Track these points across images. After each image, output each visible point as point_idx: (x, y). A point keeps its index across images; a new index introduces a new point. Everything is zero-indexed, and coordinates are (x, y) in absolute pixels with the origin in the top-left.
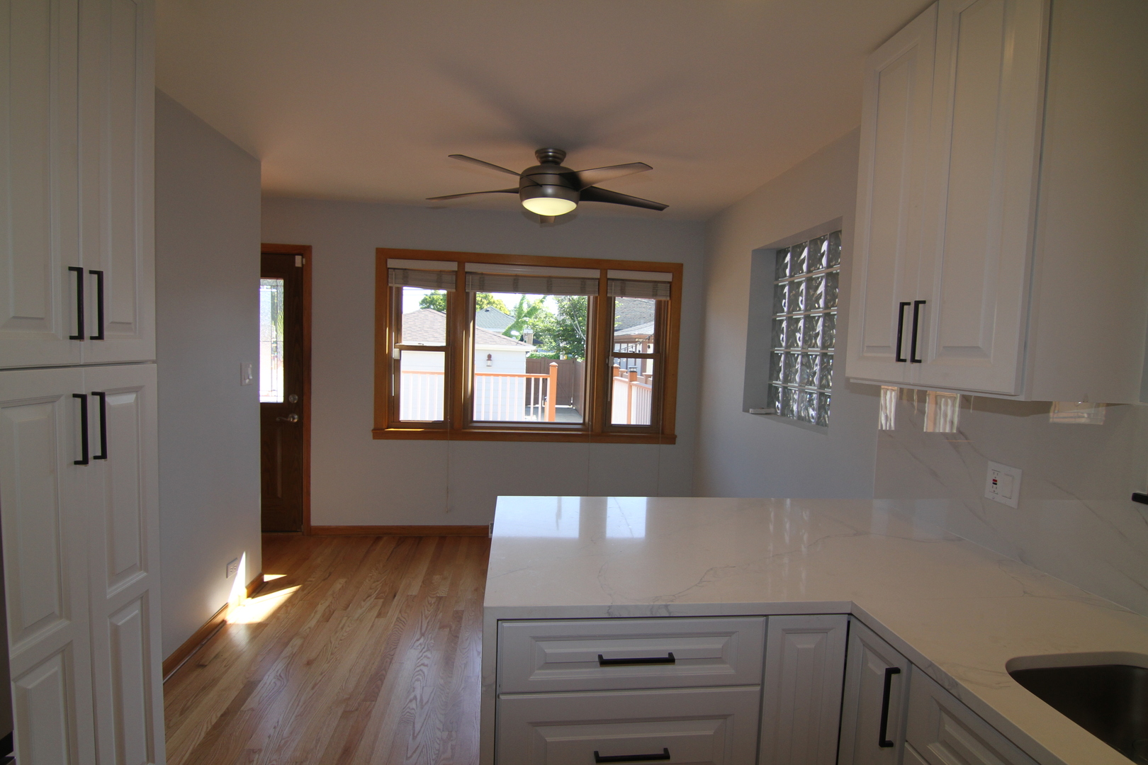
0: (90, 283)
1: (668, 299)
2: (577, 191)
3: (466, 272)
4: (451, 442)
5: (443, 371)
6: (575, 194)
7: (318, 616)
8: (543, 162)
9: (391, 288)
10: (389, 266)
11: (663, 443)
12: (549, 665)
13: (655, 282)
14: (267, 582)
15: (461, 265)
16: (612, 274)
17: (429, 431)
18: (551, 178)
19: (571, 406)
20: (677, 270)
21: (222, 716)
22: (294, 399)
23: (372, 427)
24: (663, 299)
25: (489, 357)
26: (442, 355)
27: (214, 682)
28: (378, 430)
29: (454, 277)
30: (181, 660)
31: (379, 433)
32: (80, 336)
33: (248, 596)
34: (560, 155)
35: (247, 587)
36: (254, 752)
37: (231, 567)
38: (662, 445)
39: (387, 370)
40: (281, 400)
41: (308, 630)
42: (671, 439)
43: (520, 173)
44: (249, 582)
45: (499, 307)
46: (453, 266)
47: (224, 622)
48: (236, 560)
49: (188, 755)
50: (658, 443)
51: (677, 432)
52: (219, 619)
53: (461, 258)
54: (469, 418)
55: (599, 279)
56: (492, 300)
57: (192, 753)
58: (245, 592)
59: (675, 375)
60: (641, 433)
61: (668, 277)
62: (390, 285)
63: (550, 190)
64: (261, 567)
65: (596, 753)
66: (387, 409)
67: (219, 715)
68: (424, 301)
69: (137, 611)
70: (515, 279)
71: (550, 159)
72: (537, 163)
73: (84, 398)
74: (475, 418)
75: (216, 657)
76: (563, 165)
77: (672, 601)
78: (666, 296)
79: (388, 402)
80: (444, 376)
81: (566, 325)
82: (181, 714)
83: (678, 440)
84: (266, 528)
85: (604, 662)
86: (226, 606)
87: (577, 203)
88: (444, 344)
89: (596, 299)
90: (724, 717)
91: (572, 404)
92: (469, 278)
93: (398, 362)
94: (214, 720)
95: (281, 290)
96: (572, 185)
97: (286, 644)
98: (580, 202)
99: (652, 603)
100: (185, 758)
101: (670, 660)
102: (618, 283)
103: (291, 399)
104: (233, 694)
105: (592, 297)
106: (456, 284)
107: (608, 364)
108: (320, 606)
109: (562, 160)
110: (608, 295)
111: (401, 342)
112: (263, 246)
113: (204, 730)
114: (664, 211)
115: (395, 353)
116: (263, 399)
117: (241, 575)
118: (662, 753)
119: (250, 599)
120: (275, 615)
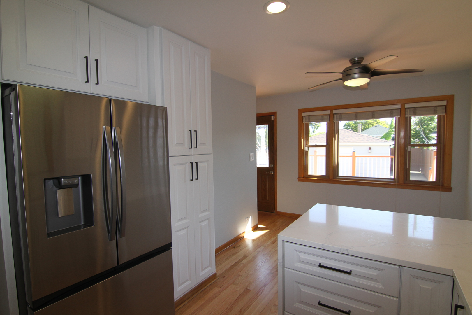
0: (193, 134)
1: (444, 114)
2: (368, 73)
3: (334, 114)
4: (328, 184)
5: (325, 155)
6: (368, 75)
7: (271, 241)
8: (353, 64)
9: (304, 123)
10: (303, 116)
11: (442, 191)
12: (301, 262)
13: (435, 106)
14: (259, 228)
15: (331, 111)
16: (407, 106)
17: (319, 179)
18: (357, 70)
19: (421, 172)
20: (450, 99)
21: (235, 263)
22: (272, 166)
23: (298, 177)
24: (441, 114)
25: (370, 148)
26: (324, 148)
27: (236, 253)
28: (300, 178)
29: (329, 117)
30: (230, 245)
31: (300, 179)
32: (191, 148)
33: (252, 231)
34: (361, 59)
35: (252, 228)
36: (240, 275)
37: (246, 219)
38: (441, 192)
39: (303, 155)
40: (268, 166)
41: (266, 245)
42: (449, 189)
43: (342, 71)
44: (253, 226)
45: (382, 124)
46: (328, 112)
47: (243, 237)
48: (248, 217)
49: (224, 271)
50: (440, 191)
51: (453, 185)
52: (242, 235)
53: (331, 109)
54: (336, 175)
55: (400, 109)
56: (379, 122)
57: (225, 271)
58: (251, 229)
59: (451, 155)
60: (429, 185)
61: (444, 103)
62: (303, 122)
63: (356, 76)
64: (257, 222)
65: (320, 302)
66: (303, 170)
67: (235, 262)
68: (345, 125)
69: (207, 223)
70: (356, 114)
71: (356, 62)
72: (350, 65)
73: (192, 163)
74: (339, 175)
75: (239, 246)
76: (362, 63)
77: (351, 249)
78: (443, 113)
79: (303, 168)
80: (325, 157)
81: (417, 131)
82: (226, 259)
83: (453, 190)
84: (259, 209)
85: (320, 266)
86: (244, 232)
87: (370, 78)
88: (325, 144)
89: (399, 119)
90: (380, 307)
91: (421, 171)
92: (335, 116)
93: (307, 152)
94: (233, 264)
95: (268, 128)
96: (366, 71)
97: (259, 248)
98: (372, 78)
99: (340, 247)
100: (223, 271)
101: (349, 273)
102: (412, 109)
103: (271, 166)
104: (240, 258)
105: (397, 118)
106: (329, 119)
107: (407, 150)
108: (273, 238)
109: (362, 61)
110: (406, 116)
111: (308, 144)
112: (257, 114)
113: (230, 265)
114: (423, 72)
115: (306, 149)
116: (258, 166)
117: (250, 223)
118: (348, 311)
119: (253, 231)
120: (258, 238)
